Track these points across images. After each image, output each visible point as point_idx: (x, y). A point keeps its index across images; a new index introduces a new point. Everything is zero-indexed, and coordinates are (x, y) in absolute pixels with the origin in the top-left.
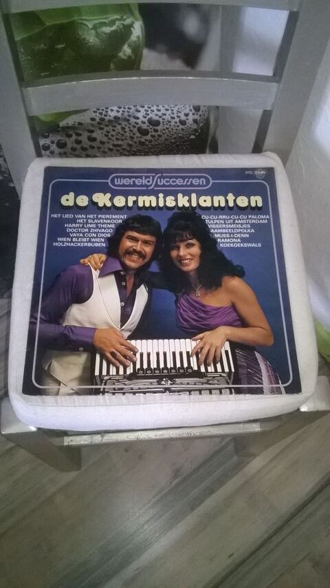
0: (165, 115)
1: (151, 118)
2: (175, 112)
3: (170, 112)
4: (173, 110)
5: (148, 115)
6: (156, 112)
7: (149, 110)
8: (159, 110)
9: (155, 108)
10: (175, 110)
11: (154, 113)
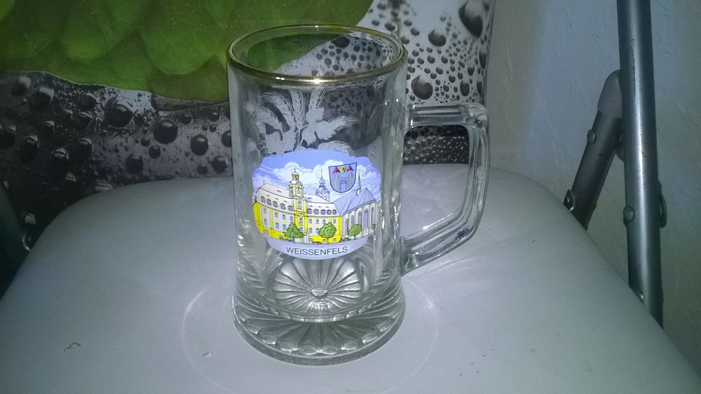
0: (440, 71)
1: (418, 78)
2: (456, 65)
3: (449, 64)
4: (453, 62)
5: (413, 71)
6: (427, 65)
7: (416, 59)
8: (432, 61)
9: (424, 56)
10: (457, 59)
11: (422, 66)
